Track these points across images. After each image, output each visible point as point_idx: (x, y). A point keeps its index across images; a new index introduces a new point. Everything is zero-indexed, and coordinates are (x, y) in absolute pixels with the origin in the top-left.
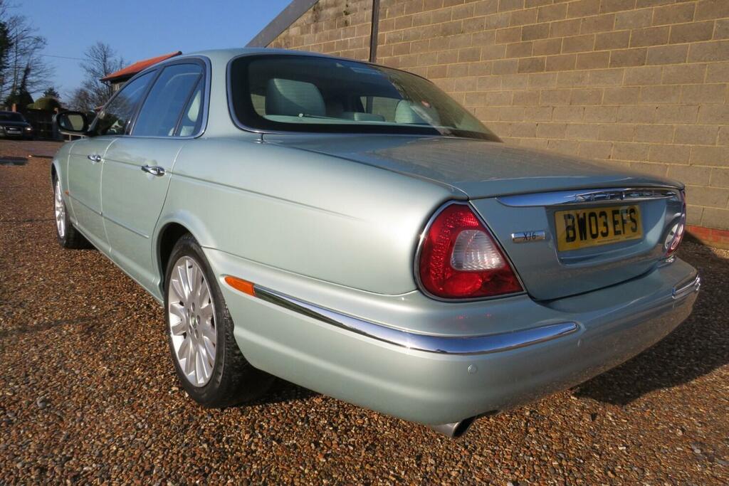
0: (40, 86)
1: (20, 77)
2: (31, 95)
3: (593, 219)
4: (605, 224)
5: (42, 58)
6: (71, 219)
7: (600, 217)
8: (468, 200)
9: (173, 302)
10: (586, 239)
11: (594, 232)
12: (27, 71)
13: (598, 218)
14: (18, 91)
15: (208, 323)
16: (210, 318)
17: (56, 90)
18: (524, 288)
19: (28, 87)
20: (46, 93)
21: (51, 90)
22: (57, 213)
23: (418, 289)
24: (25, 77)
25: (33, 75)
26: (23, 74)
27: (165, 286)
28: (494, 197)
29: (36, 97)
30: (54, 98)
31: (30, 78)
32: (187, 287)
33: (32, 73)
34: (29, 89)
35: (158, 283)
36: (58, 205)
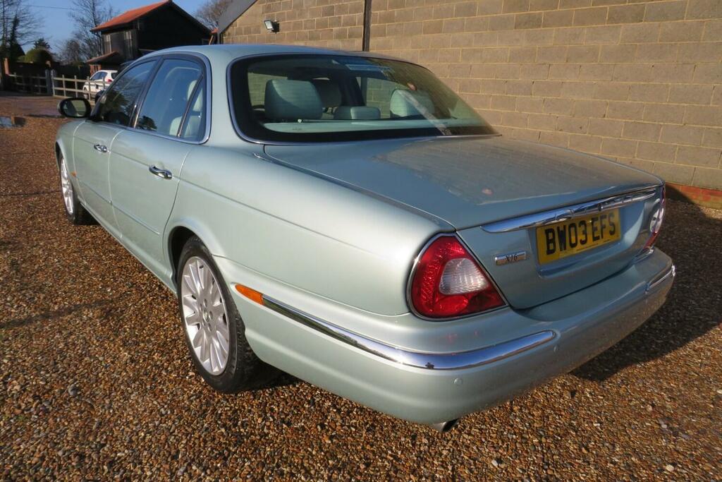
0: (30, 37)
1: (9, 29)
2: (22, 47)
3: (573, 229)
4: (585, 233)
5: (30, 8)
6: (79, 197)
7: (580, 226)
8: (455, 231)
9: (186, 296)
10: (565, 249)
11: (573, 241)
12: (16, 22)
13: (578, 228)
14: (8, 44)
15: (221, 319)
16: (222, 315)
17: (46, 41)
18: (506, 302)
19: (18, 39)
20: (36, 44)
21: (41, 41)
22: (65, 190)
23: (410, 311)
24: (14, 28)
25: (22, 27)
26: (12, 25)
27: (177, 279)
28: (479, 226)
29: (27, 49)
30: (44, 49)
31: (19, 30)
32: (199, 284)
33: (21, 24)
34: (20, 41)
35: (171, 276)
36: (64, 182)
